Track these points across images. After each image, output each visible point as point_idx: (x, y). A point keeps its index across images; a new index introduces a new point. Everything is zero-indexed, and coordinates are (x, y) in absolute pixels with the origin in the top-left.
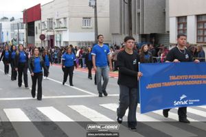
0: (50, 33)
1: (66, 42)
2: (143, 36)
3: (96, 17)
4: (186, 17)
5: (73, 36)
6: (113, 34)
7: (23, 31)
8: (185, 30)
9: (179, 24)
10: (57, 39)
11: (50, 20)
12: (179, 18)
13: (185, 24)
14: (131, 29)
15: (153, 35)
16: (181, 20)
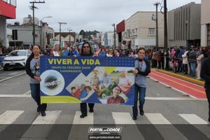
0: (128, 40)
1: (137, 46)
3: (157, 28)
10: (132, 43)
11: (129, 31)
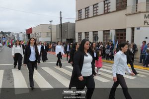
2: (67, 40)
3: (51, 33)
4: (81, 33)
5: (43, 39)
6: (58, 39)
7: (26, 37)
8: (81, 38)
9: (79, 35)
10: (37, 40)
11: (35, 33)
12: (79, 33)
13: (81, 35)
14: (62, 37)
15: (71, 39)
16: (80, 34)
